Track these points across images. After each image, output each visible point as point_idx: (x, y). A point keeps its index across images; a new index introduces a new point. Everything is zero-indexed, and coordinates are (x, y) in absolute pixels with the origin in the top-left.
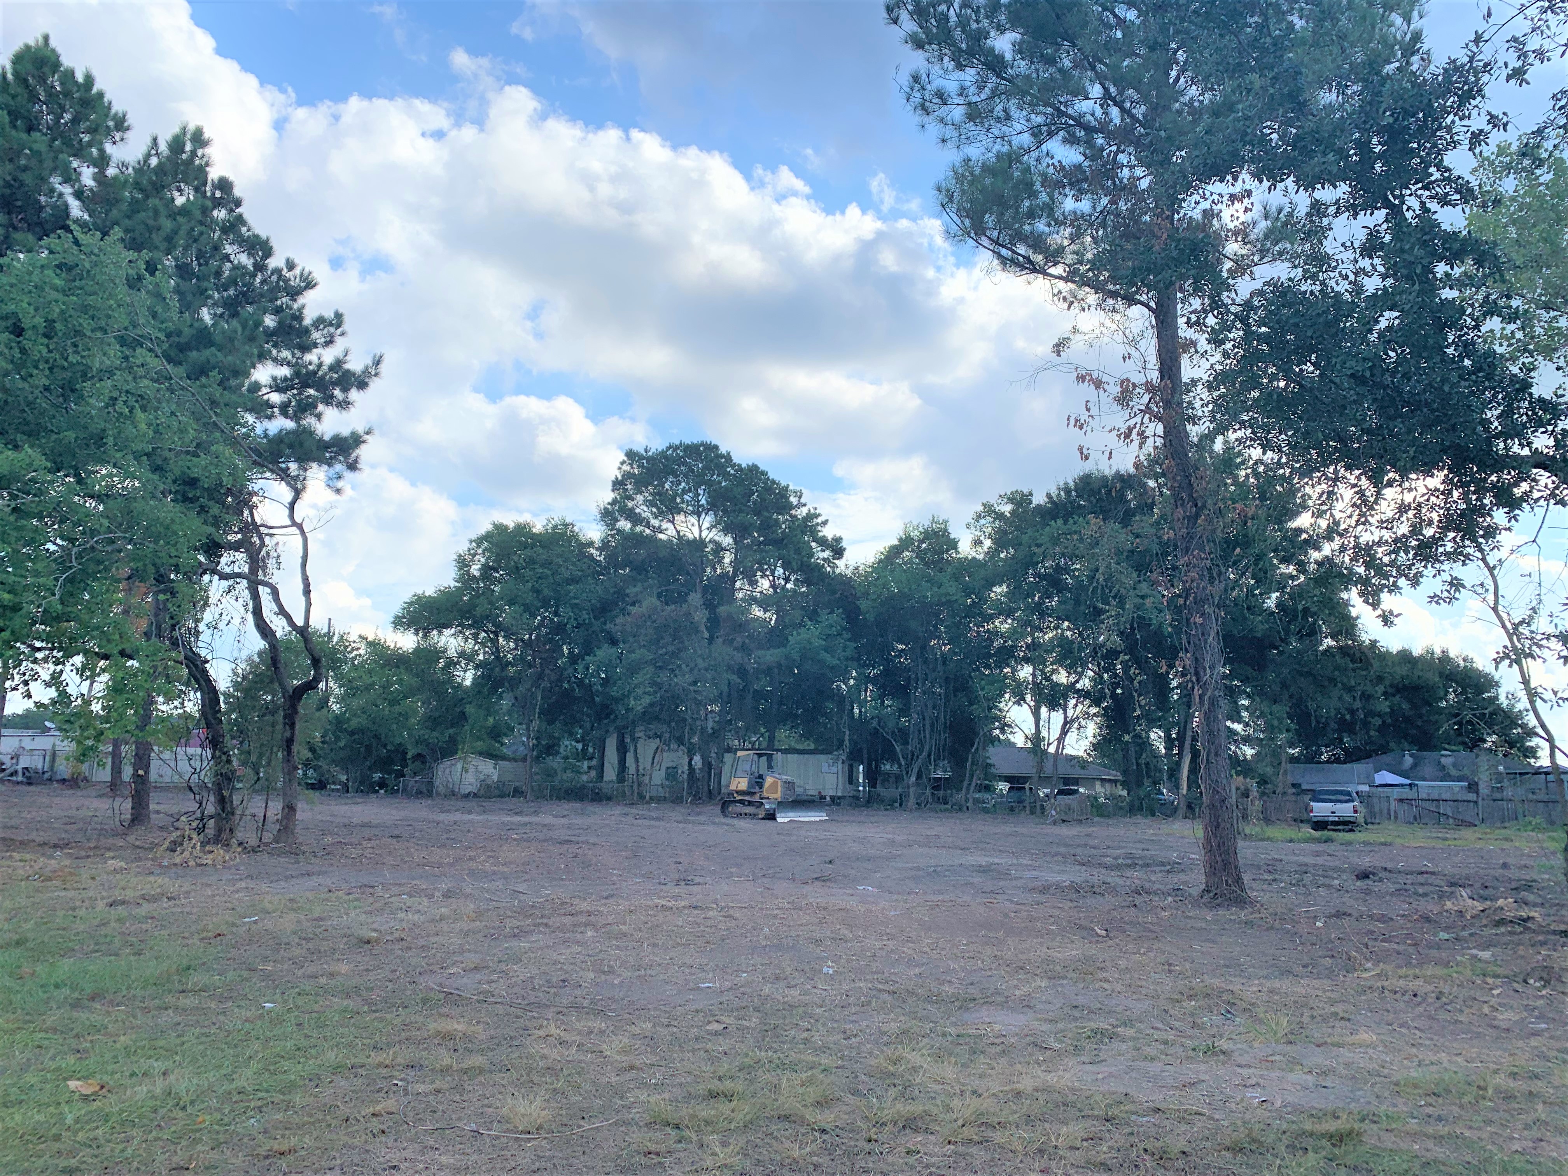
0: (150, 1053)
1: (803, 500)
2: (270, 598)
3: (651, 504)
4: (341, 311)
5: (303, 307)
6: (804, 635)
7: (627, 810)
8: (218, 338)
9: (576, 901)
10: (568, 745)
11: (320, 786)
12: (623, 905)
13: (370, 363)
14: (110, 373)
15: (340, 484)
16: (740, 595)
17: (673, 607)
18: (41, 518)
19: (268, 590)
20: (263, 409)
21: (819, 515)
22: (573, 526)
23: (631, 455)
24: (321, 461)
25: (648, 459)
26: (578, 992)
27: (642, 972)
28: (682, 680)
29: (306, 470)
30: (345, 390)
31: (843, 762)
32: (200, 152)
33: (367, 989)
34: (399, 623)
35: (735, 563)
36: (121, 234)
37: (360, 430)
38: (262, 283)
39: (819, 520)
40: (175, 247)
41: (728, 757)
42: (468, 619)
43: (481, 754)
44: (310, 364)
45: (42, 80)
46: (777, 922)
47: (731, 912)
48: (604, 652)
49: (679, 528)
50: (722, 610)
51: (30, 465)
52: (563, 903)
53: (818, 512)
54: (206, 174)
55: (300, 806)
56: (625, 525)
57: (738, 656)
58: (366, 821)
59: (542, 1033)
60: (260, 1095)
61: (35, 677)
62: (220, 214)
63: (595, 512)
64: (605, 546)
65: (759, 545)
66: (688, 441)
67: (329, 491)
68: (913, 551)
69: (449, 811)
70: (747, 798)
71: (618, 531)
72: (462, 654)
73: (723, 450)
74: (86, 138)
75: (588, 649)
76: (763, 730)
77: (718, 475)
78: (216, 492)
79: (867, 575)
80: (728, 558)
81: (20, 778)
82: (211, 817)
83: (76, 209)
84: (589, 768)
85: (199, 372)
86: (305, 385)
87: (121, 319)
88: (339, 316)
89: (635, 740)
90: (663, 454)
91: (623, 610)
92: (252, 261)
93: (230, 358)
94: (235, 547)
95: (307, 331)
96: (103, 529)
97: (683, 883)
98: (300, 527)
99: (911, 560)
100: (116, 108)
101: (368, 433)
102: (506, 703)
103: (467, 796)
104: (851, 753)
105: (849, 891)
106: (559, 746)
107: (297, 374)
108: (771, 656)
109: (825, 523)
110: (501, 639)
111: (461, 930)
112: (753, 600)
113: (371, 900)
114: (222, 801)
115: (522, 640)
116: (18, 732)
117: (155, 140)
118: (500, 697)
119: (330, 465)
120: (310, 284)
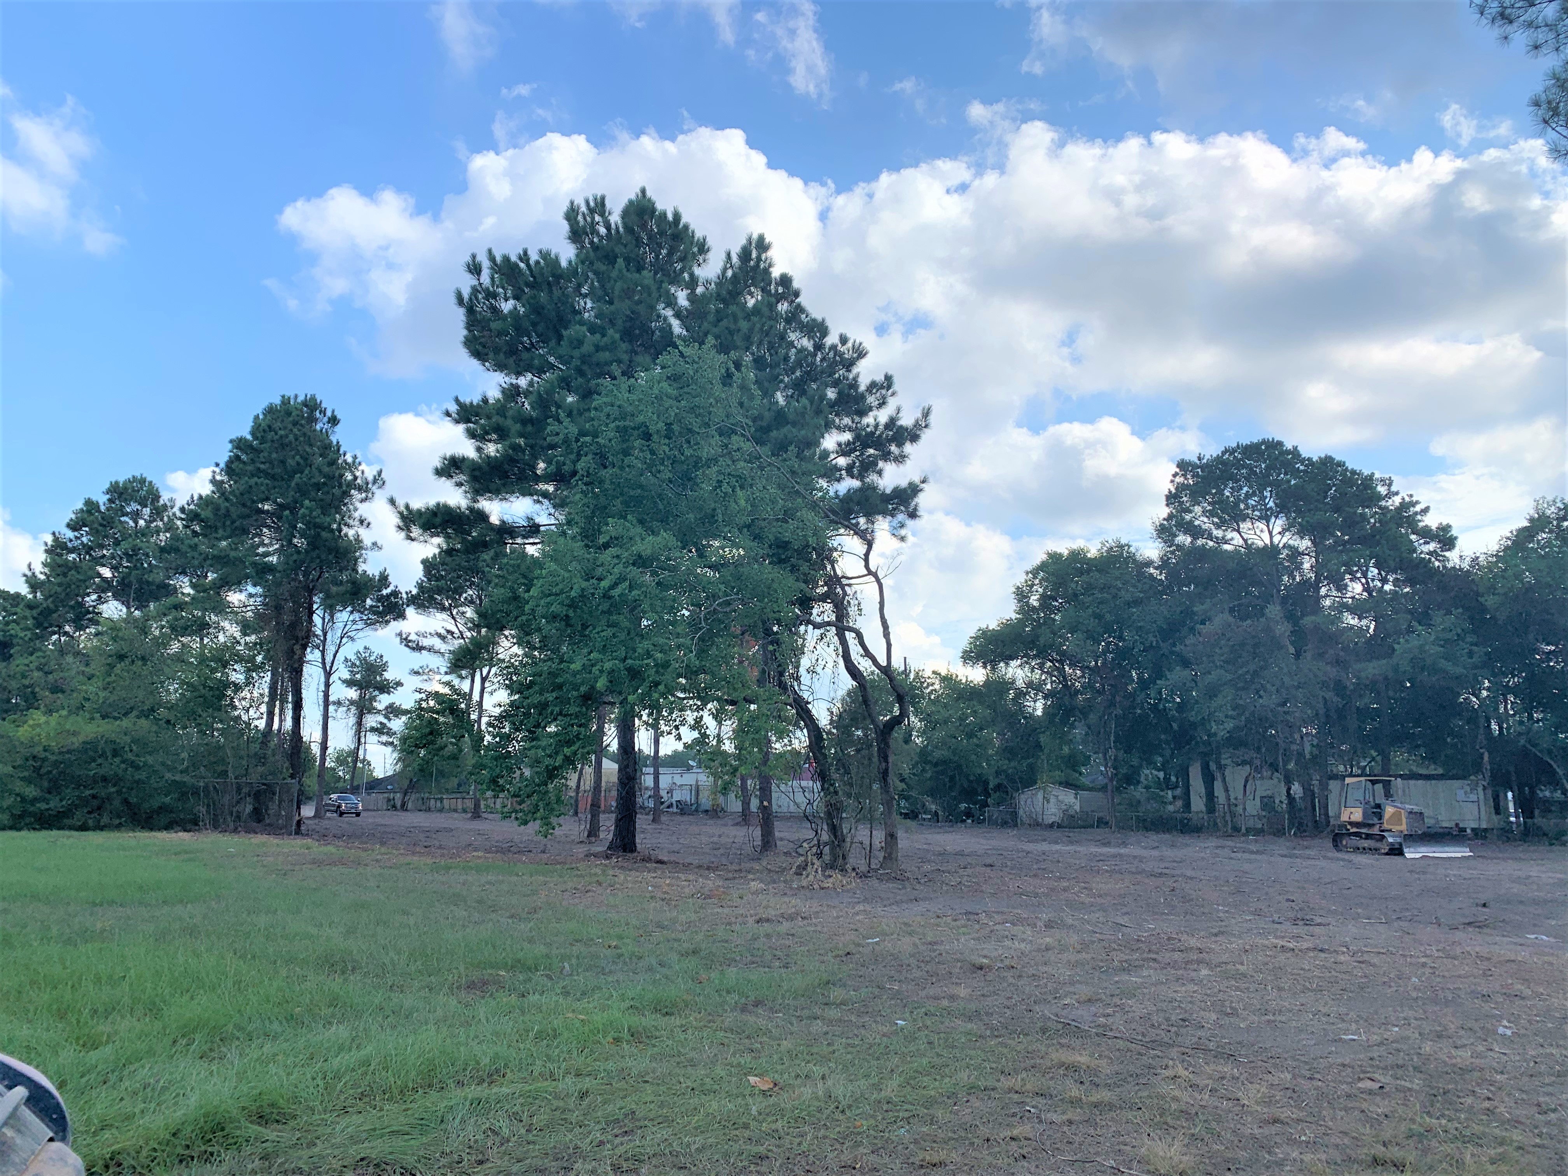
0: (808, 1058)
1: (1394, 488)
2: (856, 642)
3: (1211, 514)
4: (890, 373)
5: (858, 375)
6: (1414, 642)
7: (1221, 842)
8: (791, 417)
9: (1184, 937)
10: (1148, 774)
11: (912, 815)
12: (1236, 944)
13: (919, 415)
14: (712, 461)
15: (903, 532)
16: (1327, 602)
17: (1249, 622)
18: (676, 590)
19: (854, 635)
20: (832, 474)
21: (1417, 502)
22: (1129, 546)
23: (1183, 465)
24: (885, 513)
25: (1201, 467)
26: (1200, 1033)
27: (1271, 1017)
28: (1269, 700)
29: (873, 523)
30: (900, 445)
31: (1485, 788)
32: (763, 257)
33: (987, 1014)
34: (969, 657)
35: (1317, 568)
36: (713, 342)
37: (917, 480)
38: (821, 361)
39: (1418, 508)
40: (752, 344)
41: (1334, 785)
42: (1031, 649)
43: (1060, 784)
44: (868, 426)
45: (644, 226)
46: (1428, 971)
47: (1366, 957)
48: (1177, 675)
49: (1245, 536)
50: (1308, 621)
51: (666, 546)
52: (1169, 939)
53: (1414, 499)
54: (770, 274)
55: (900, 834)
56: (1184, 539)
57: (1333, 672)
58: (959, 848)
59: (1169, 1073)
60: (906, 1107)
61: (683, 722)
62: (783, 307)
63: (1151, 530)
64: (1164, 563)
65: (1344, 545)
66: (1246, 441)
67: (894, 539)
68: (1551, 532)
69: (1036, 841)
70: (1364, 831)
71: (1178, 546)
72: (1030, 684)
73: (1289, 446)
74: (678, 266)
75: (1158, 674)
76: (1374, 754)
77: (1286, 474)
78: (803, 552)
79: (1490, 567)
80: (1307, 563)
81: (675, 810)
82: (826, 844)
83: (677, 327)
84: (1174, 797)
85: (781, 448)
86: (865, 446)
87: (719, 412)
88: (888, 378)
89: (1221, 768)
90: (1218, 460)
91: (1192, 630)
92: (812, 342)
93: (803, 432)
94: (823, 598)
95: (862, 397)
96: (721, 594)
97: (1301, 923)
98: (875, 575)
99: (1549, 542)
100: (699, 235)
101: (923, 482)
102: (1079, 732)
103: (1051, 826)
104: (1493, 777)
105: (1518, 940)
106: (1139, 775)
107: (857, 437)
108: (1372, 669)
109: (1426, 510)
110: (1067, 668)
111: (1069, 962)
112: (1344, 607)
113: (977, 927)
114: (834, 829)
115: (1088, 667)
116: (671, 770)
117: (729, 255)
118: (1073, 727)
119: (893, 516)
120: (861, 353)
